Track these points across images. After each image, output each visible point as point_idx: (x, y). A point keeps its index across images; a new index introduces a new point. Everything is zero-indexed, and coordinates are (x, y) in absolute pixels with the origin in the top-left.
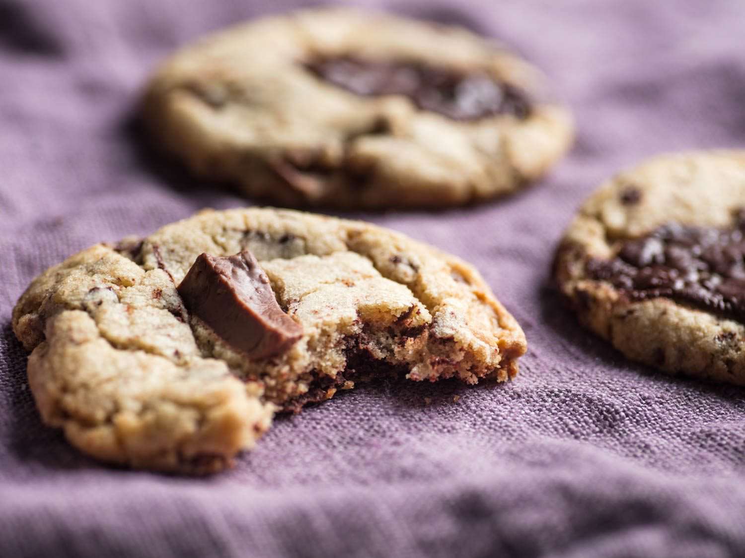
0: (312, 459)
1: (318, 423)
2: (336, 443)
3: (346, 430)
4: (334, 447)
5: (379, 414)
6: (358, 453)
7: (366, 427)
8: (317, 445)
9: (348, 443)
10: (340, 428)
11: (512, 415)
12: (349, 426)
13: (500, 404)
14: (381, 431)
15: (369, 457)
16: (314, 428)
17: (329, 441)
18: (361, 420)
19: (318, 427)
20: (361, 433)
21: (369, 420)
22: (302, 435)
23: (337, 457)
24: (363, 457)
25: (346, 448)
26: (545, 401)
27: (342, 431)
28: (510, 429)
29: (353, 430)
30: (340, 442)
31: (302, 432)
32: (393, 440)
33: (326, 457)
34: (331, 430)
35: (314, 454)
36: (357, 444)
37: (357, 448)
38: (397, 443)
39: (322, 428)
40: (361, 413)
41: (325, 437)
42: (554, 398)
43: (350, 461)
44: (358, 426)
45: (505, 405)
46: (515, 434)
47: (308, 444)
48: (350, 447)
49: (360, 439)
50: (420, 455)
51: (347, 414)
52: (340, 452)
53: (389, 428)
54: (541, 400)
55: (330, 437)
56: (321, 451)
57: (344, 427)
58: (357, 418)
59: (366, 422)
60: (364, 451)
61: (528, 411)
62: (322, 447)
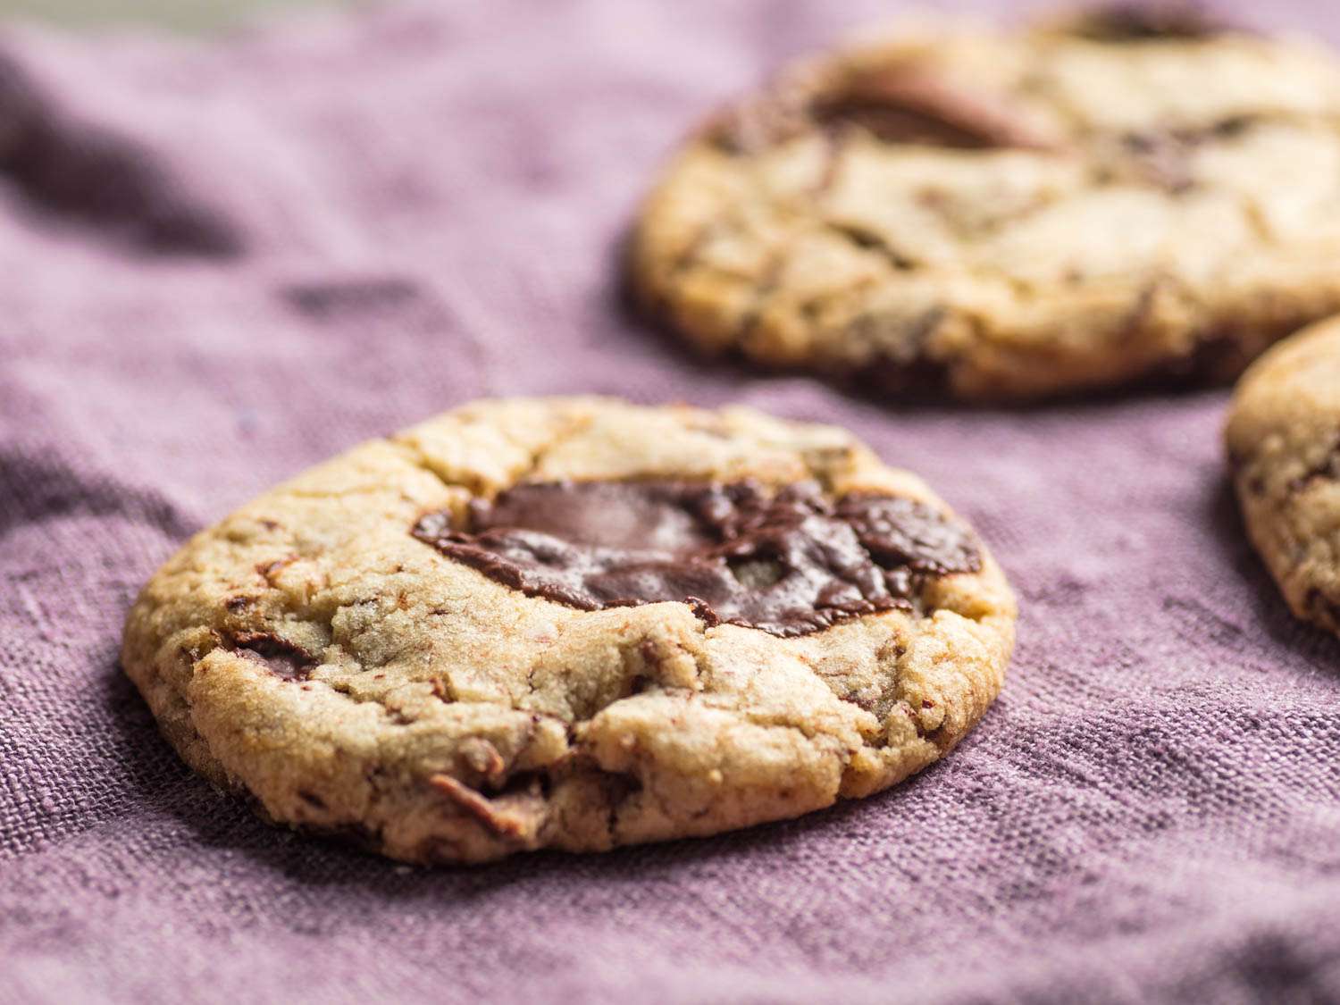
0: (960, 937)
1: (953, 869)
2: (992, 901)
3: (1003, 873)
4: (991, 908)
5: (1044, 826)
6: (1034, 912)
7: (1033, 857)
8: (961, 910)
9: (1013, 897)
10: (992, 870)
11: (1250, 763)
12: (1005, 864)
13: (1225, 740)
14: (1059, 860)
15: (1054, 915)
16: (950, 878)
17: (981, 899)
18: (1021, 846)
19: (955, 874)
20: (1029, 873)
21: (1032, 843)
22: (932, 895)
23: (1001, 926)
24: (1044, 918)
25: (1010, 907)
26: (1303, 736)
27: (996, 875)
28: (1254, 795)
29: (1015, 870)
30: (998, 898)
31: (929, 888)
32: (1082, 875)
33: (983, 930)
34: (978, 876)
35: (960, 928)
36: (1028, 897)
37: (1029, 905)
38: (1090, 879)
39: (963, 877)
40: (1015, 833)
41: (971, 892)
42: (1317, 729)
43: (1025, 929)
44: (1020, 860)
45: (1233, 742)
46: (1266, 805)
47: (946, 911)
48: (1017, 905)
49: (1031, 885)
50: (1137, 890)
51: (993, 841)
52: (1004, 917)
53: (1069, 850)
54: (1294, 732)
55: (981, 890)
56: (970, 919)
57: (997, 867)
58: (1013, 844)
59: (1028, 847)
60: (1043, 908)
61: (1276, 755)
62: (971, 911)
